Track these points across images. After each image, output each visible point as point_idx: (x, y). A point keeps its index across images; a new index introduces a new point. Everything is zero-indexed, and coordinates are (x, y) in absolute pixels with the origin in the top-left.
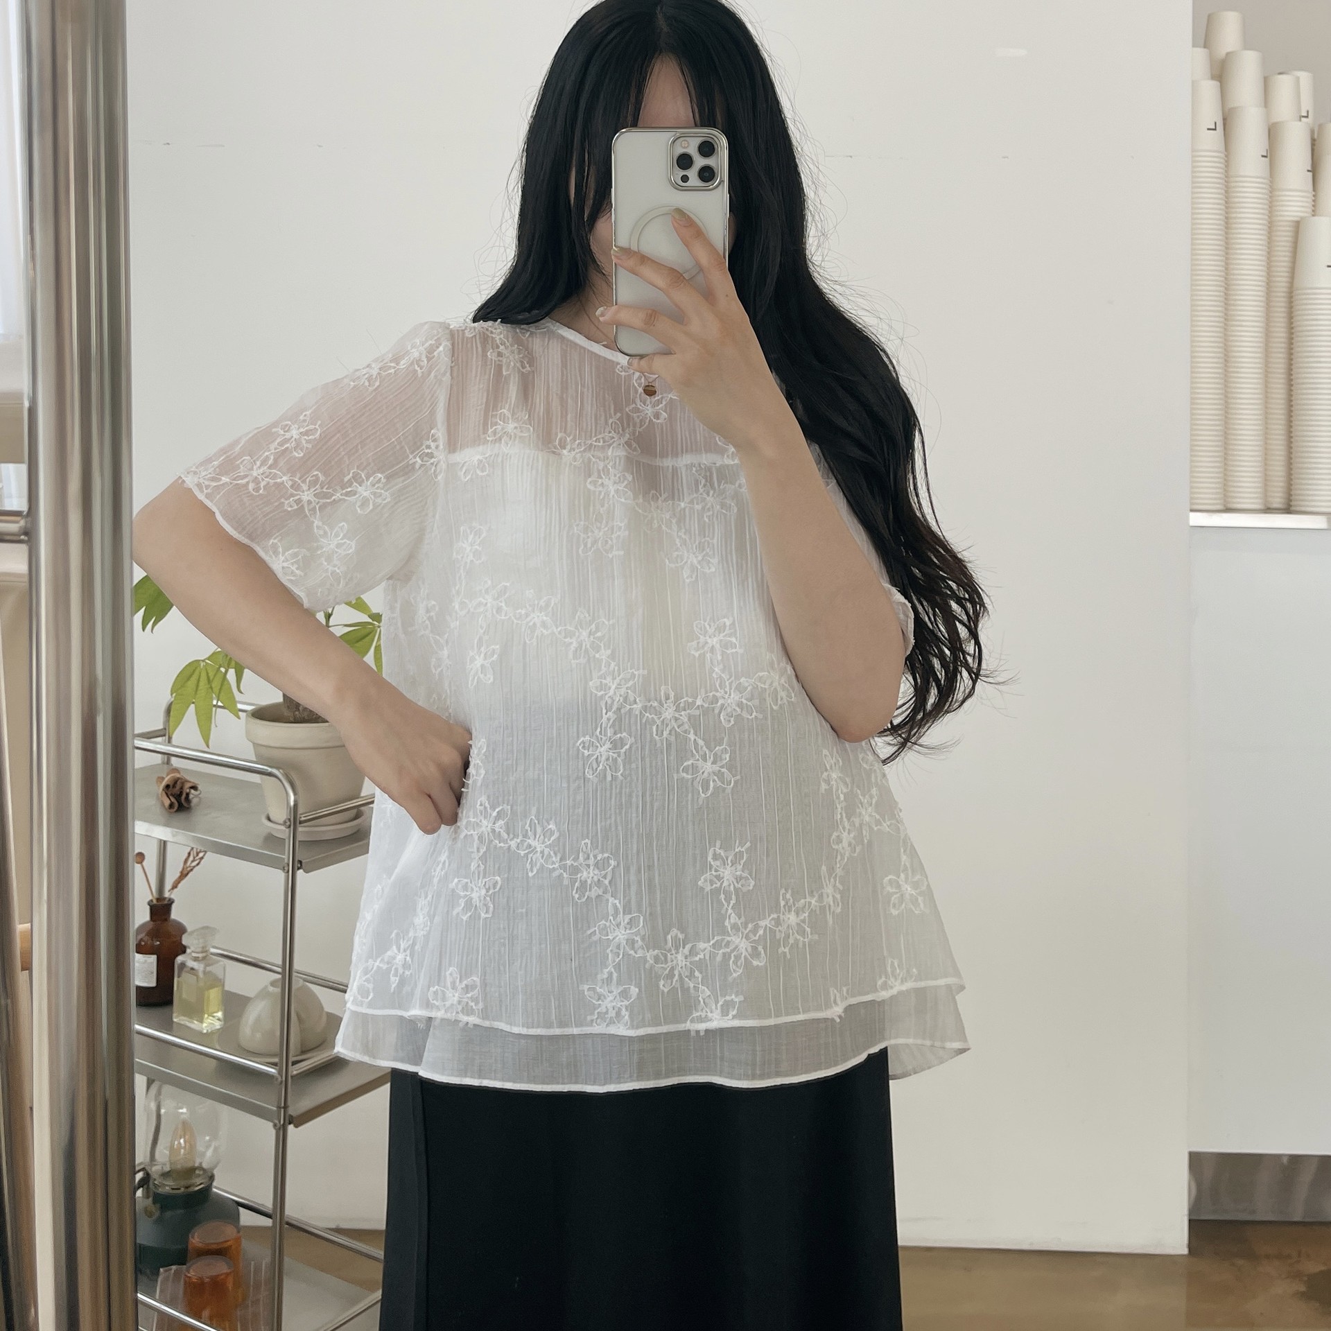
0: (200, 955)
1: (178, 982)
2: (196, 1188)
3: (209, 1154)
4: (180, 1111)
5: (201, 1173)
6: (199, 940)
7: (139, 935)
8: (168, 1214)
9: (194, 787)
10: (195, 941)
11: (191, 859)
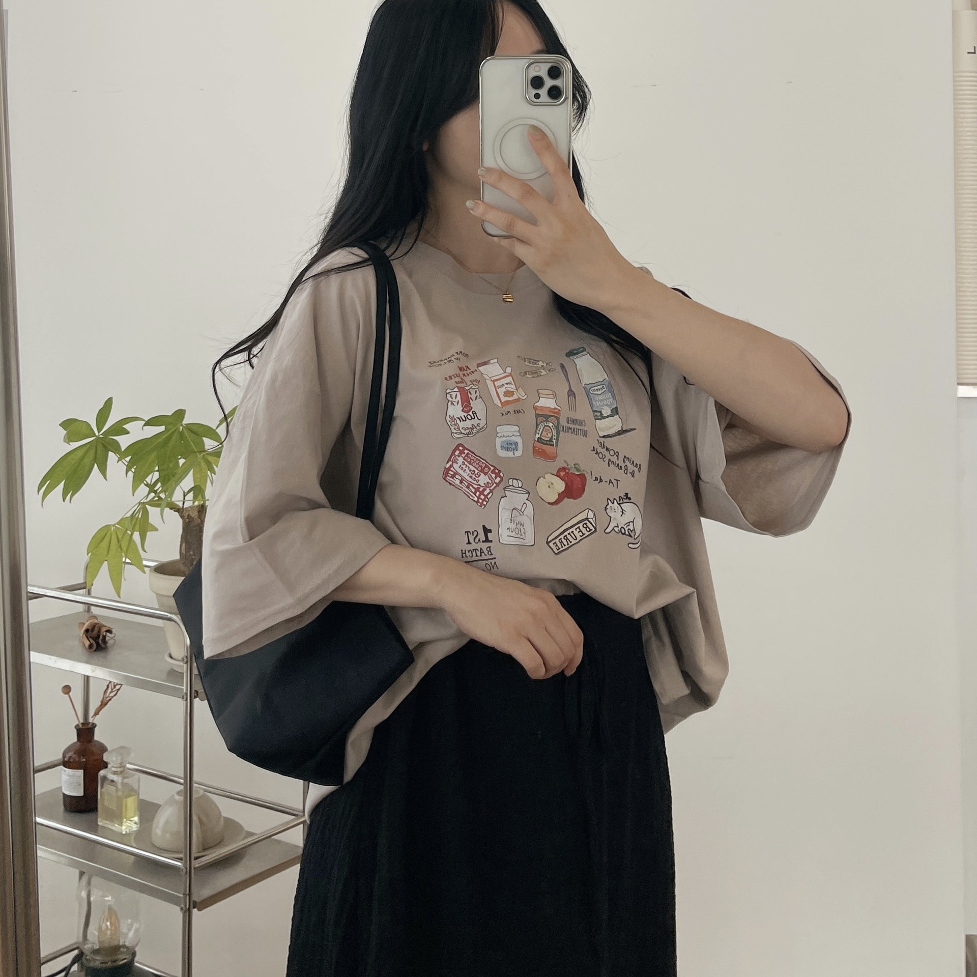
0: (119, 770)
1: (101, 792)
2: (121, 963)
3: (131, 934)
4: (106, 899)
5: (125, 950)
6: (117, 757)
7: (68, 753)
9: (110, 631)
10: (114, 759)
11: (110, 690)
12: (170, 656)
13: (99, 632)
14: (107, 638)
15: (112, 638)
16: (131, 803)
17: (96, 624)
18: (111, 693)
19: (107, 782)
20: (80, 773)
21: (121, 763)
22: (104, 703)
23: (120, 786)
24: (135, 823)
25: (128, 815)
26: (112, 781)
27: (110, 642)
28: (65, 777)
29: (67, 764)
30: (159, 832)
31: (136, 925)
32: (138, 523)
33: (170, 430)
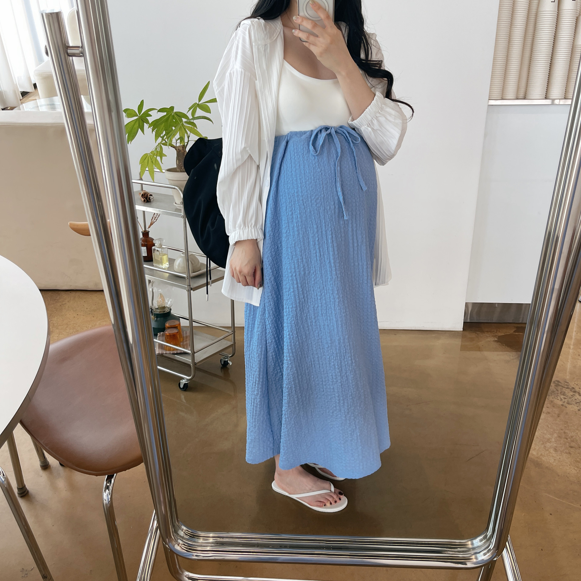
0: (159, 246)
1: (154, 254)
2: (166, 312)
3: (169, 303)
4: (159, 291)
5: (167, 308)
6: (158, 241)
8: (159, 319)
9: (151, 195)
10: (157, 242)
11: (153, 219)
12: (176, 203)
13: (147, 195)
14: (151, 199)
15: (152, 199)
16: (165, 258)
17: (146, 193)
18: (154, 220)
19: (155, 250)
20: (145, 248)
21: (160, 244)
22: (152, 223)
23: (161, 252)
24: (168, 265)
25: (165, 263)
26: (158, 250)
30: (177, 267)
31: (170, 300)
32: (158, 152)
33: (169, 114)
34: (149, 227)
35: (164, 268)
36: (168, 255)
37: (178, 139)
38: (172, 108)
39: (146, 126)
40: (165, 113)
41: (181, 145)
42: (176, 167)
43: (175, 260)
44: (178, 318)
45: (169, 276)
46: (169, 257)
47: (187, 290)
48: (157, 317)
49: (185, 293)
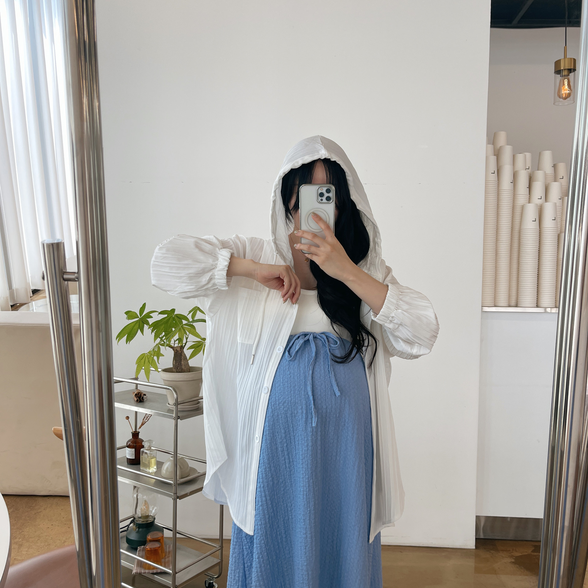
0: (148, 448)
1: (142, 457)
2: (150, 522)
3: (153, 511)
4: (144, 497)
5: (151, 517)
7: (129, 442)
8: (140, 530)
9: (145, 395)
10: (147, 444)
11: (145, 419)
12: (169, 404)
13: (141, 395)
14: (144, 398)
15: (146, 398)
16: (153, 461)
17: (140, 392)
19: (144, 453)
20: (134, 450)
21: (149, 446)
22: (143, 423)
23: (149, 455)
24: (155, 469)
25: (152, 466)
26: (146, 453)
27: (145, 400)
28: (127, 452)
29: (129, 446)
30: (164, 472)
31: (155, 508)
32: (156, 352)
33: (169, 316)
34: (140, 428)
35: (151, 472)
36: (156, 458)
37: (176, 340)
38: (173, 310)
39: (146, 327)
40: (166, 316)
41: (179, 345)
42: (172, 367)
43: (164, 463)
44: (161, 529)
45: (155, 482)
46: (157, 460)
47: (173, 499)
48: (139, 528)
49: (171, 501)
